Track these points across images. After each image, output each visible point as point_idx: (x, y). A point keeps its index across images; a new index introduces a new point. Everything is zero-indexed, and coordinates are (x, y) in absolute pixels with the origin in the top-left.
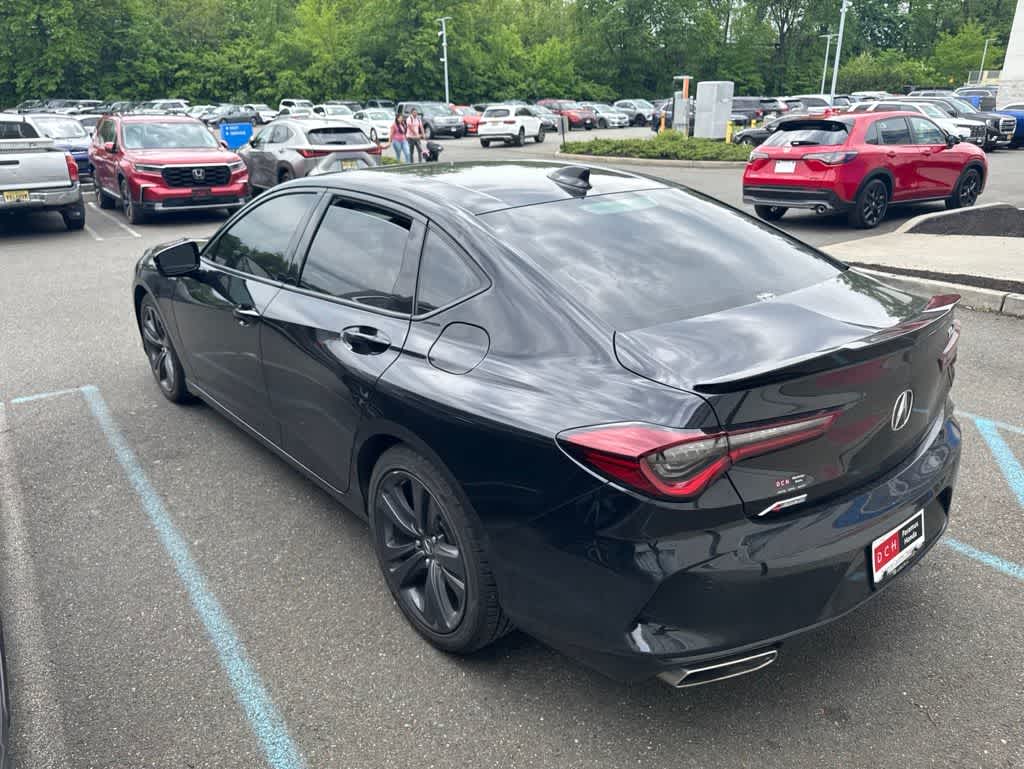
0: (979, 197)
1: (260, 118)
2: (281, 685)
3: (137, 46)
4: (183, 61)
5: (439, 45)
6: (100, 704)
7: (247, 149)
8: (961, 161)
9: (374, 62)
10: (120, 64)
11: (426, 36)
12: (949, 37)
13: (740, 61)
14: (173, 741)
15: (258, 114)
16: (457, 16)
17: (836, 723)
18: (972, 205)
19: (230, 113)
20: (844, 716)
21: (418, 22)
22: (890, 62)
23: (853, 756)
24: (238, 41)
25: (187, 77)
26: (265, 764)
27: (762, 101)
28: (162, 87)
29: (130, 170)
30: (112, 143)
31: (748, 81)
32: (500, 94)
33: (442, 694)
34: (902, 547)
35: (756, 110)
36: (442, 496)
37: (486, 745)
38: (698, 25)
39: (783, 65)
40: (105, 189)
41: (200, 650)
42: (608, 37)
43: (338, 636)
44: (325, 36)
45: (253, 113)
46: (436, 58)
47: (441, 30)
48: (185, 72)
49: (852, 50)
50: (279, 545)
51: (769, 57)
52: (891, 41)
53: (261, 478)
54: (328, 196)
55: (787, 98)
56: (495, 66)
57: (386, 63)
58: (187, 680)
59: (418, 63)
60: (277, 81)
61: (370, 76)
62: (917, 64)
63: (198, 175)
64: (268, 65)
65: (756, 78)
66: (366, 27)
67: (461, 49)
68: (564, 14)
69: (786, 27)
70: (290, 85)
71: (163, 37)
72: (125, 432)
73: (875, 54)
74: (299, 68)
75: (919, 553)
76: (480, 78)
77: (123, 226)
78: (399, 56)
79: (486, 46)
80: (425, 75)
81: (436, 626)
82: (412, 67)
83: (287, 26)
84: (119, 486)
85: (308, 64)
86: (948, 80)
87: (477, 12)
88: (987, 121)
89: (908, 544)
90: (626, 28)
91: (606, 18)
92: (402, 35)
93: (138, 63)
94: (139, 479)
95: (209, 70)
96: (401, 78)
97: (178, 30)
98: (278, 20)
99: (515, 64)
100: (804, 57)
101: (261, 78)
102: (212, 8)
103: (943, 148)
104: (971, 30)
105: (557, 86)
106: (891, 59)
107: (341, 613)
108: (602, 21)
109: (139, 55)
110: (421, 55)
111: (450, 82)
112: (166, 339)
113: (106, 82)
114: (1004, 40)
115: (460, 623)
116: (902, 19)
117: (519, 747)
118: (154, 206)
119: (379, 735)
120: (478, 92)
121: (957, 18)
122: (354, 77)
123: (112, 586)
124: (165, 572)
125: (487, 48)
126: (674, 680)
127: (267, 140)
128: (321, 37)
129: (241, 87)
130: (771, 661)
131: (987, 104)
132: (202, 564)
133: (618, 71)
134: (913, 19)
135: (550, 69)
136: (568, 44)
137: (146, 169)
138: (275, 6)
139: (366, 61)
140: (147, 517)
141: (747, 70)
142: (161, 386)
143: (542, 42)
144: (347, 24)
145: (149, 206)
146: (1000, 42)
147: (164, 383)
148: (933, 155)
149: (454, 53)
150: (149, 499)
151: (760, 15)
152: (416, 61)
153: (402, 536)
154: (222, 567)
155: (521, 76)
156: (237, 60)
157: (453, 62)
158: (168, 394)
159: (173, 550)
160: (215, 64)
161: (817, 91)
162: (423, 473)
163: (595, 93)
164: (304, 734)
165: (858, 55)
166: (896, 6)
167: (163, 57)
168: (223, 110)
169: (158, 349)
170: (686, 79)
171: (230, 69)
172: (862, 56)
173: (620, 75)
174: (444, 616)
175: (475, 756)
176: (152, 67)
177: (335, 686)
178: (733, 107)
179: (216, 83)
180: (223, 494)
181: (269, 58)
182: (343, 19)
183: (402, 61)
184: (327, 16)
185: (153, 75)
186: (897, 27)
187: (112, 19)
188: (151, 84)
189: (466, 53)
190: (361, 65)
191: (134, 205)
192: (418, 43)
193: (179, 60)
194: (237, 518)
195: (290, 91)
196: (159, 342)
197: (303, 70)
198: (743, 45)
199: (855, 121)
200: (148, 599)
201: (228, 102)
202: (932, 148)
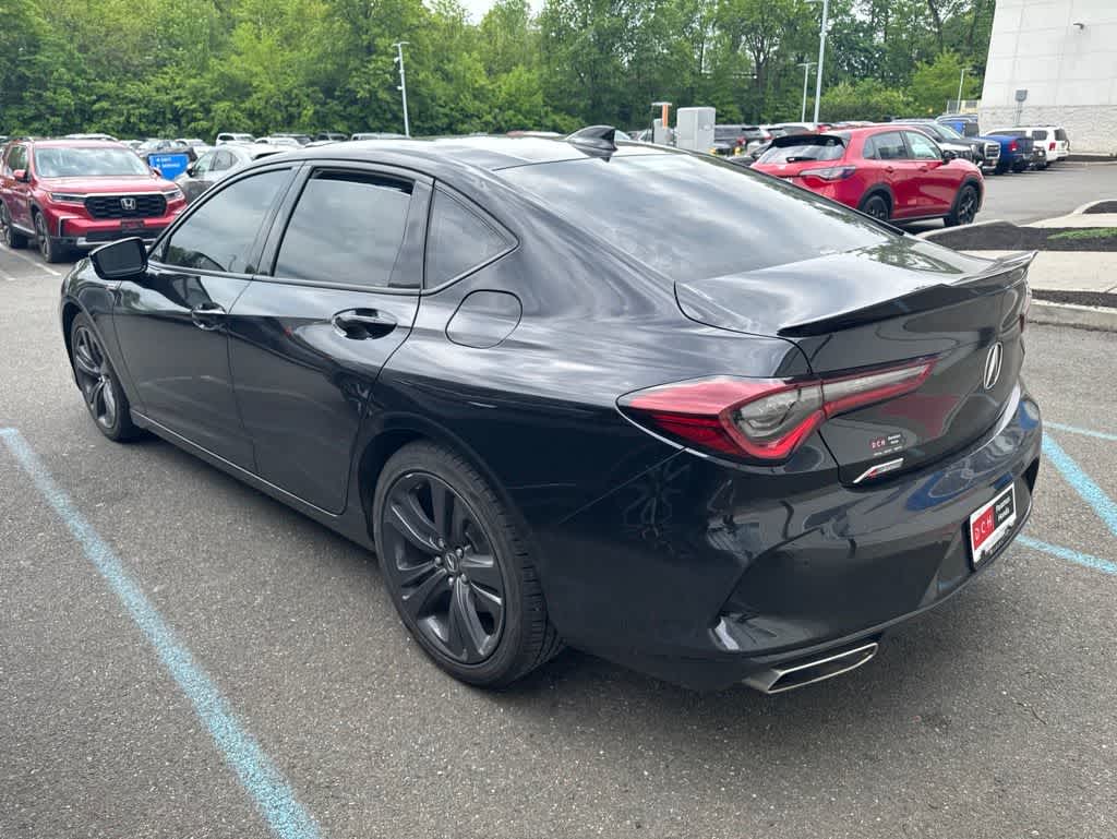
0: (977, 214)
1: (193, 153)
2: (279, 740)
3: (46, 75)
4: (103, 92)
5: (395, 74)
6: (47, 779)
7: (184, 179)
8: (958, 177)
9: (322, 92)
10: (27, 95)
11: (380, 63)
12: (926, 67)
13: (717, 91)
14: (145, 815)
15: (192, 150)
16: (414, 43)
17: (937, 730)
18: (971, 222)
19: (159, 149)
20: (943, 722)
21: (370, 49)
22: (868, 92)
23: (962, 763)
24: (165, 69)
25: (108, 110)
26: (268, 831)
27: (744, 129)
28: (78, 121)
29: (46, 201)
30: (24, 171)
31: (726, 112)
32: (466, 126)
33: (478, 734)
34: (997, 524)
35: (738, 138)
36: (472, 495)
37: (538, 787)
38: (672, 54)
39: (762, 96)
40: (16, 225)
41: (171, 708)
42: (578, 65)
43: (343, 680)
44: (266, 64)
45: (186, 149)
46: (392, 89)
47: (398, 55)
48: (105, 104)
49: (831, 80)
50: (259, 586)
51: (746, 87)
52: (869, 71)
53: (230, 517)
54: (307, 167)
55: (769, 126)
56: (457, 97)
57: (337, 93)
58: (158, 743)
59: (373, 93)
60: (213, 114)
61: (318, 107)
62: (895, 94)
63: (129, 205)
64: (202, 96)
65: (734, 108)
66: (311, 55)
67: (420, 78)
68: (531, 44)
69: (762, 57)
70: (228, 118)
71: (76, 65)
72: (56, 476)
73: (853, 84)
74: (236, 99)
75: (1013, 531)
76: (441, 110)
77: (39, 265)
78: (351, 86)
79: (447, 75)
80: (380, 107)
81: (464, 657)
82: (366, 98)
83: (222, 54)
84: (54, 534)
85: (249, 95)
86: (927, 110)
87: (435, 39)
88: (973, 146)
89: (1002, 521)
90: (597, 56)
91: (575, 45)
92: (354, 63)
93: (49, 94)
94: (78, 525)
95: (132, 101)
96: (352, 109)
97: (94, 57)
98: (211, 47)
99: (479, 94)
100: (783, 87)
101: (194, 111)
102: (134, 34)
103: (939, 164)
104: (946, 60)
105: (526, 118)
106: (869, 90)
107: (345, 655)
108: (571, 48)
109: (49, 85)
110: (376, 85)
111: (409, 114)
112: (104, 364)
113: (12, 116)
114: (980, 71)
115: (496, 649)
116: (878, 49)
117: (579, 786)
118: (76, 241)
119: (407, 788)
120: (440, 125)
121: (932, 48)
122: (301, 109)
123: (53, 643)
124: (118, 625)
125: (447, 77)
126: (765, 685)
127: (207, 168)
128: (261, 65)
129: (171, 121)
130: (870, 657)
131: (970, 130)
132: (166, 612)
133: (590, 102)
134: (888, 49)
135: (518, 100)
136: (535, 74)
137: (66, 198)
138: (208, 31)
139: (314, 92)
140: (91, 564)
141: (725, 100)
142: (99, 425)
143: (508, 71)
144: (291, 51)
145: (70, 241)
146: (975, 72)
147: (103, 420)
148: (930, 171)
149: (413, 83)
150: (93, 545)
151: (735, 45)
152: (370, 91)
153: (418, 554)
154: (191, 614)
155: (486, 107)
156: (166, 90)
157: (412, 93)
158: (108, 433)
159: (127, 598)
160: (140, 96)
161: (800, 121)
162: (447, 470)
163: (566, 125)
164: (314, 791)
165: (837, 85)
166: (871, 35)
167: (78, 87)
168: (150, 145)
169: (94, 379)
170: (665, 105)
171: (158, 101)
172: (841, 86)
173: (593, 106)
174: (476, 642)
175: (528, 800)
176: (65, 99)
177: (345, 736)
178: (715, 136)
179: (141, 117)
180: (185, 535)
181: (203, 89)
182: (285, 46)
183: (354, 91)
184: (267, 42)
185: (66, 108)
186: (873, 56)
187: (16, 45)
188: (65, 118)
189: (425, 83)
190: (308, 96)
191: (51, 241)
192: (371, 72)
193: (96, 91)
194: (205, 560)
195: (227, 126)
196: (96, 370)
197: (243, 102)
198: (719, 75)
199: (851, 135)
200: (101, 655)
201: (157, 137)
202: (929, 163)
